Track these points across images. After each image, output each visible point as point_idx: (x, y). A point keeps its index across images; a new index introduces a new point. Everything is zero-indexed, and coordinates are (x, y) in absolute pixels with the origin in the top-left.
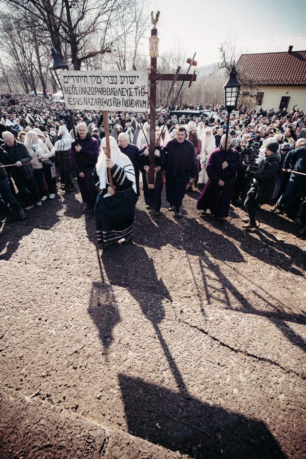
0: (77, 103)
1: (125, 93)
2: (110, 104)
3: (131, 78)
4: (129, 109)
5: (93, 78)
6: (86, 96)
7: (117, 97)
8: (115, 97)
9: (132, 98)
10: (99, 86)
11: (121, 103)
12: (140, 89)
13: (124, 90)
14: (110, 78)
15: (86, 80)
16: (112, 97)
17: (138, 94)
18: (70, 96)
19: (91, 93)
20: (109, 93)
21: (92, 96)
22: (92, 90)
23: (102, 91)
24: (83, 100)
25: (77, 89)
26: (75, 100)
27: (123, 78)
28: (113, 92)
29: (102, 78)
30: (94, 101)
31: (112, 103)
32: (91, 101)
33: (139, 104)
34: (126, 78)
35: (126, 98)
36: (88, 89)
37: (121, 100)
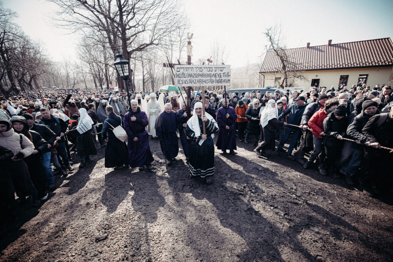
0: (184, 82)
1: (217, 76)
2: (207, 82)
3: (221, 69)
4: (220, 84)
5: (197, 69)
6: (192, 78)
7: (212, 78)
8: (211, 78)
9: (221, 78)
10: (201, 73)
11: (215, 81)
12: (226, 74)
13: (216, 75)
14: (208, 69)
15: (192, 70)
16: (209, 78)
17: (225, 76)
18: (179, 79)
19: (195, 76)
20: (207, 76)
21: (196, 79)
22: (196, 75)
23: (202, 75)
24: (189, 81)
25: (186, 75)
26: (183, 81)
27: (216, 69)
28: (209, 75)
29: (203, 69)
30: (196, 81)
31: (209, 81)
32: (194, 81)
33: (226, 81)
34: (218, 69)
35: (218, 78)
36: (193, 75)
37: (215, 80)
